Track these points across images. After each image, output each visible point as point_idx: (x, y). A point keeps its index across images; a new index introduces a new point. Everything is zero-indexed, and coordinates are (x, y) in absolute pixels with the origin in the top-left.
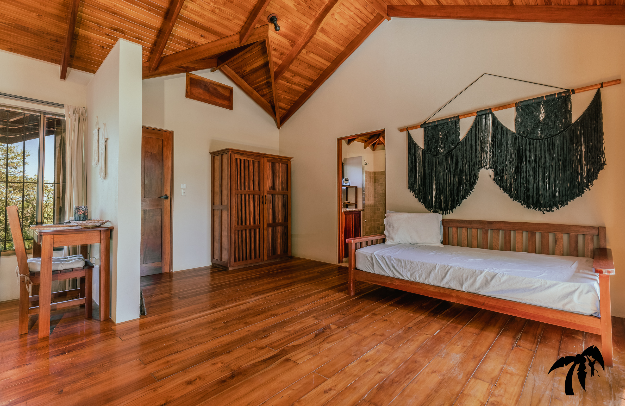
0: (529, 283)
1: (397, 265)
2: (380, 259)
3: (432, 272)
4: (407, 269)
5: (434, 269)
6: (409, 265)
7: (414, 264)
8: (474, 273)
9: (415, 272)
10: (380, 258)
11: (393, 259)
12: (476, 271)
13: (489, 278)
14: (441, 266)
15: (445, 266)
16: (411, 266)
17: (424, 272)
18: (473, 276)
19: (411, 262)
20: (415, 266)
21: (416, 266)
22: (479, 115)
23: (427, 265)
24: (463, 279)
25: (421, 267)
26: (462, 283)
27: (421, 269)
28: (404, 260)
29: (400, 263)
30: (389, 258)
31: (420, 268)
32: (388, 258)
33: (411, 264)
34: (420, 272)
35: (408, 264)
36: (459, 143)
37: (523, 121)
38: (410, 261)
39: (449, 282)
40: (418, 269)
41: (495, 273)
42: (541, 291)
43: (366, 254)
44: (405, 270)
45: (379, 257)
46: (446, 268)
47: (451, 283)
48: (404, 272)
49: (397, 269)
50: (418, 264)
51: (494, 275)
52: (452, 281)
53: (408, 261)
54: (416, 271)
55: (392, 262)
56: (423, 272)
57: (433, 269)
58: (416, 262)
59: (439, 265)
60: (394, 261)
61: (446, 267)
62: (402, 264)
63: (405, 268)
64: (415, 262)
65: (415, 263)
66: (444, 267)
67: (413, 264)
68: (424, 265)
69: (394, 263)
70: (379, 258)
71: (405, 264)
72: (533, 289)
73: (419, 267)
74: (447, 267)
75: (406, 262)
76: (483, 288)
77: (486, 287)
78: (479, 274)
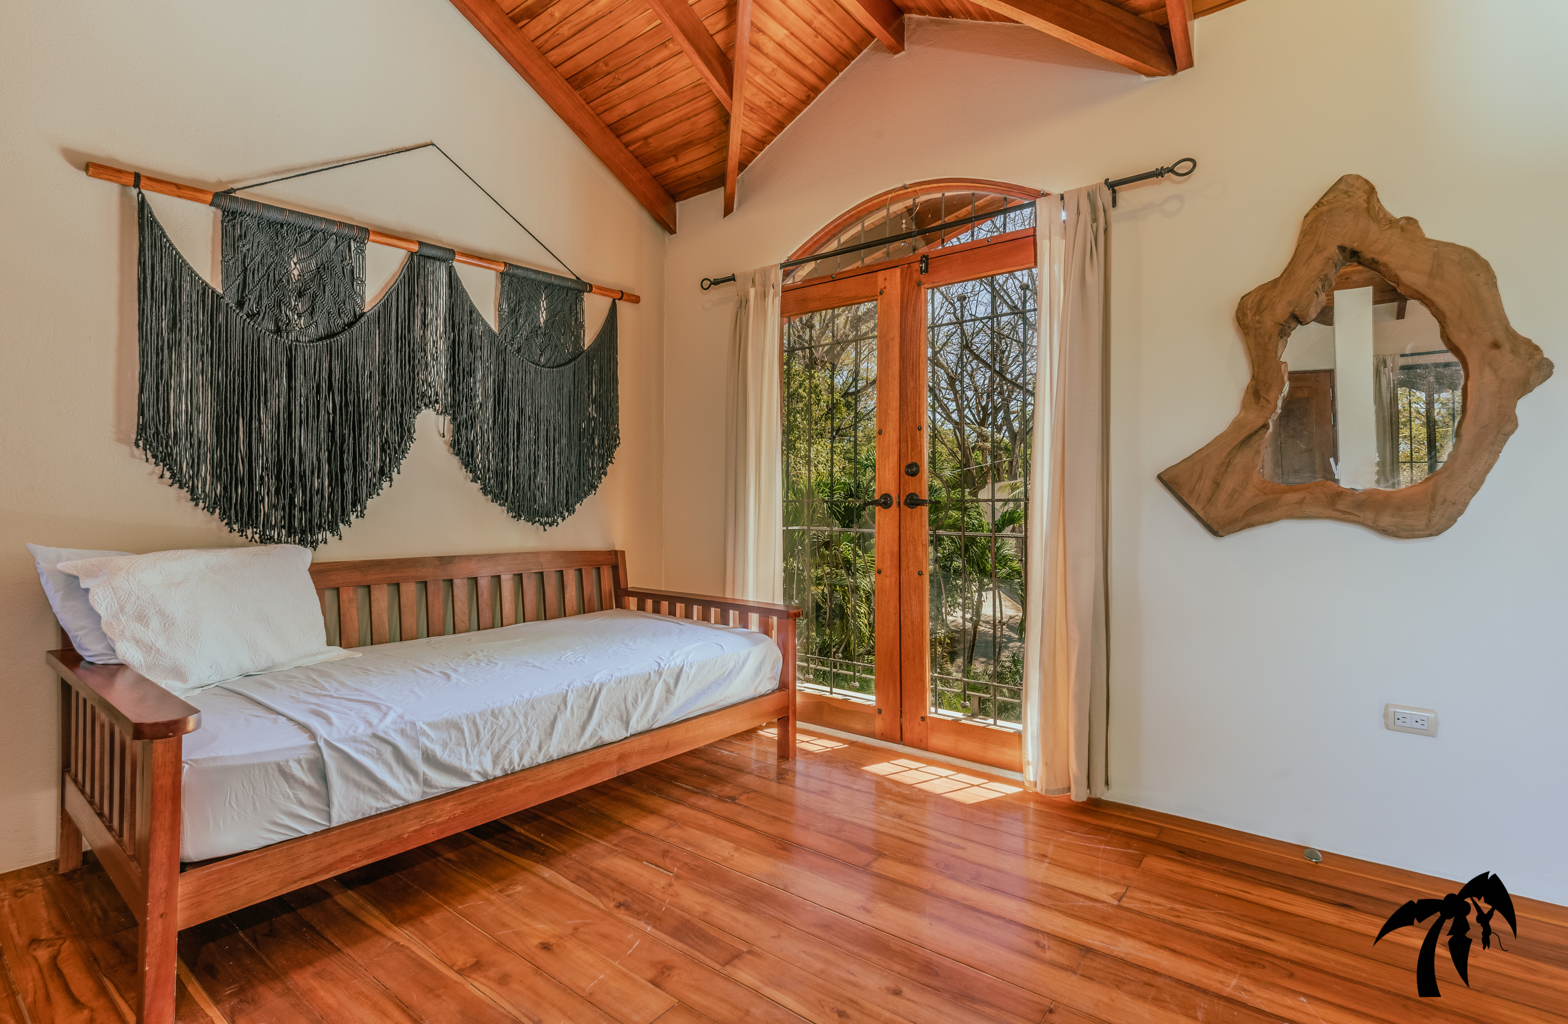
0: (723, 666)
1: (445, 745)
2: (363, 752)
3: (559, 719)
4: (483, 743)
5: (562, 707)
6: (489, 726)
7: (503, 716)
8: (647, 681)
9: (508, 742)
10: (366, 748)
11: (425, 727)
12: (650, 674)
13: (672, 682)
14: (577, 691)
15: (587, 688)
16: (495, 726)
17: (535, 730)
18: (646, 690)
19: (493, 713)
20: (508, 722)
21: (512, 720)
22: (423, 256)
23: (543, 704)
24: (628, 706)
25: (526, 716)
26: (627, 717)
27: (526, 724)
28: (467, 716)
29: (454, 733)
30: (411, 732)
31: (522, 722)
32: (403, 732)
33: (495, 721)
34: (524, 736)
35: (486, 723)
36: (362, 315)
37: (512, 311)
38: (489, 711)
39: (597, 729)
40: (517, 726)
41: (680, 666)
42: (738, 673)
43: (280, 759)
44: (476, 750)
45: (360, 746)
46: (591, 693)
47: (603, 730)
48: (472, 759)
49: (447, 758)
50: (517, 712)
51: (678, 671)
52: (604, 723)
53: (482, 714)
54: (512, 737)
55: (424, 740)
56: (533, 732)
57: (559, 708)
58: (510, 708)
59: (572, 690)
60: (428, 736)
61: (590, 690)
62: (463, 732)
63: (476, 741)
64: (507, 709)
65: (507, 711)
66: (585, 691)
67: (500, 718)
68: (533, 707)
69: (432, 741)
70: (357, 750)
71: (473, 730)
72: (728, 676)
73: (521, 718)
74: (592, 689)
75: (478, 720)
76: (662, 710)
77: (668, 704)
78: (657, 678)
